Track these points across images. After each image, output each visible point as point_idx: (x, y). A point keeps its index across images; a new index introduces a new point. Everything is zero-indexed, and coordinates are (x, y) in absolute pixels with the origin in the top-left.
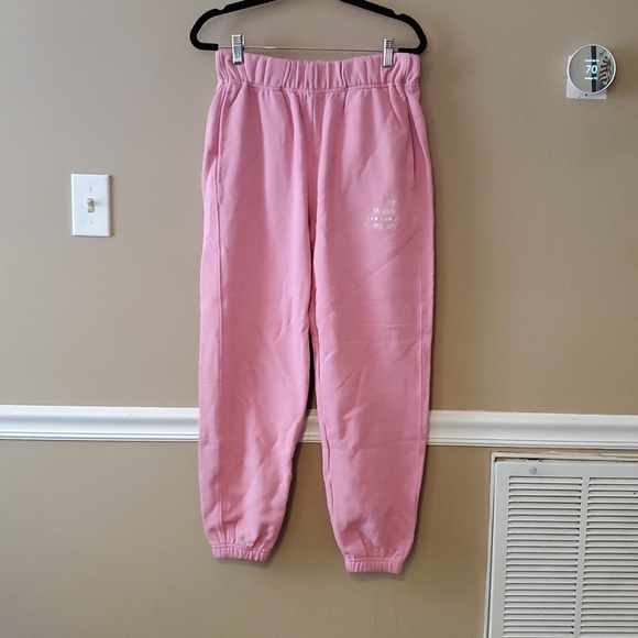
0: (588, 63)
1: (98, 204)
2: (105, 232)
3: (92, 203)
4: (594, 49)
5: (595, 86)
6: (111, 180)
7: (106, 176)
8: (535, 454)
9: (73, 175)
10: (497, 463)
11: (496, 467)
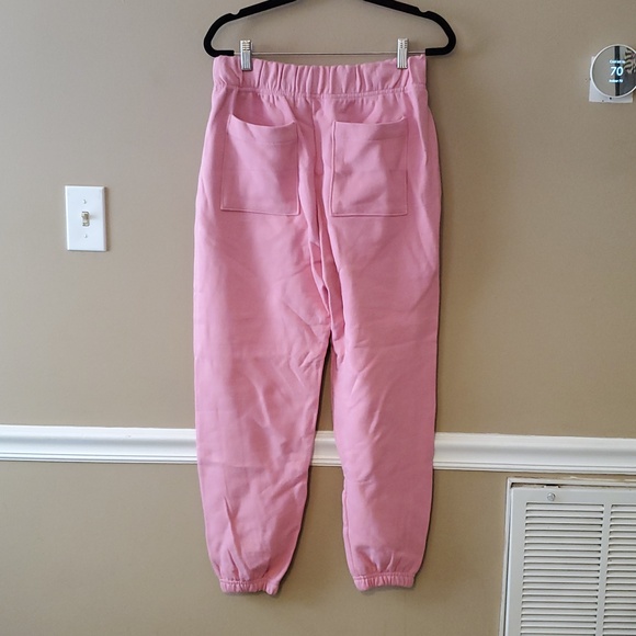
0: (612, 65)
1: (94, 217)
2: (100, 245)
3: (87, 217)
4: (617, 48)
5: (619, 90)
6: (106, 191)
7: (101, 188)
8: (553, 480)
9: (66, 187)
10: (513, 489)
11: (512, 493)
